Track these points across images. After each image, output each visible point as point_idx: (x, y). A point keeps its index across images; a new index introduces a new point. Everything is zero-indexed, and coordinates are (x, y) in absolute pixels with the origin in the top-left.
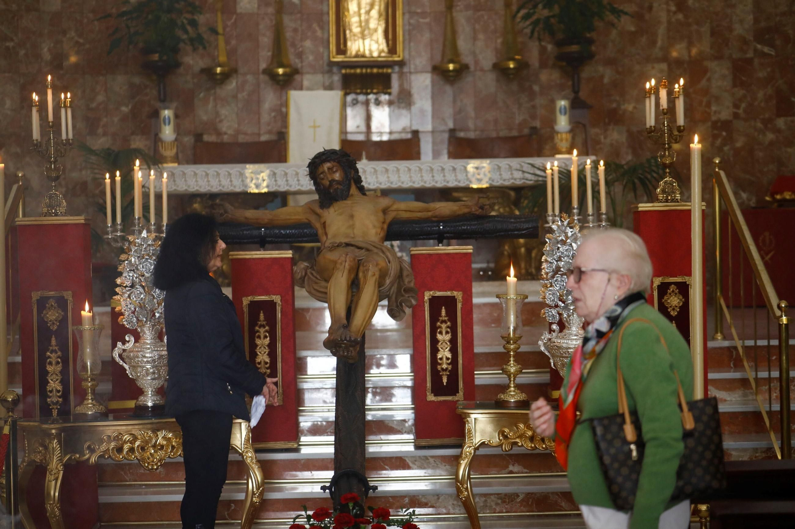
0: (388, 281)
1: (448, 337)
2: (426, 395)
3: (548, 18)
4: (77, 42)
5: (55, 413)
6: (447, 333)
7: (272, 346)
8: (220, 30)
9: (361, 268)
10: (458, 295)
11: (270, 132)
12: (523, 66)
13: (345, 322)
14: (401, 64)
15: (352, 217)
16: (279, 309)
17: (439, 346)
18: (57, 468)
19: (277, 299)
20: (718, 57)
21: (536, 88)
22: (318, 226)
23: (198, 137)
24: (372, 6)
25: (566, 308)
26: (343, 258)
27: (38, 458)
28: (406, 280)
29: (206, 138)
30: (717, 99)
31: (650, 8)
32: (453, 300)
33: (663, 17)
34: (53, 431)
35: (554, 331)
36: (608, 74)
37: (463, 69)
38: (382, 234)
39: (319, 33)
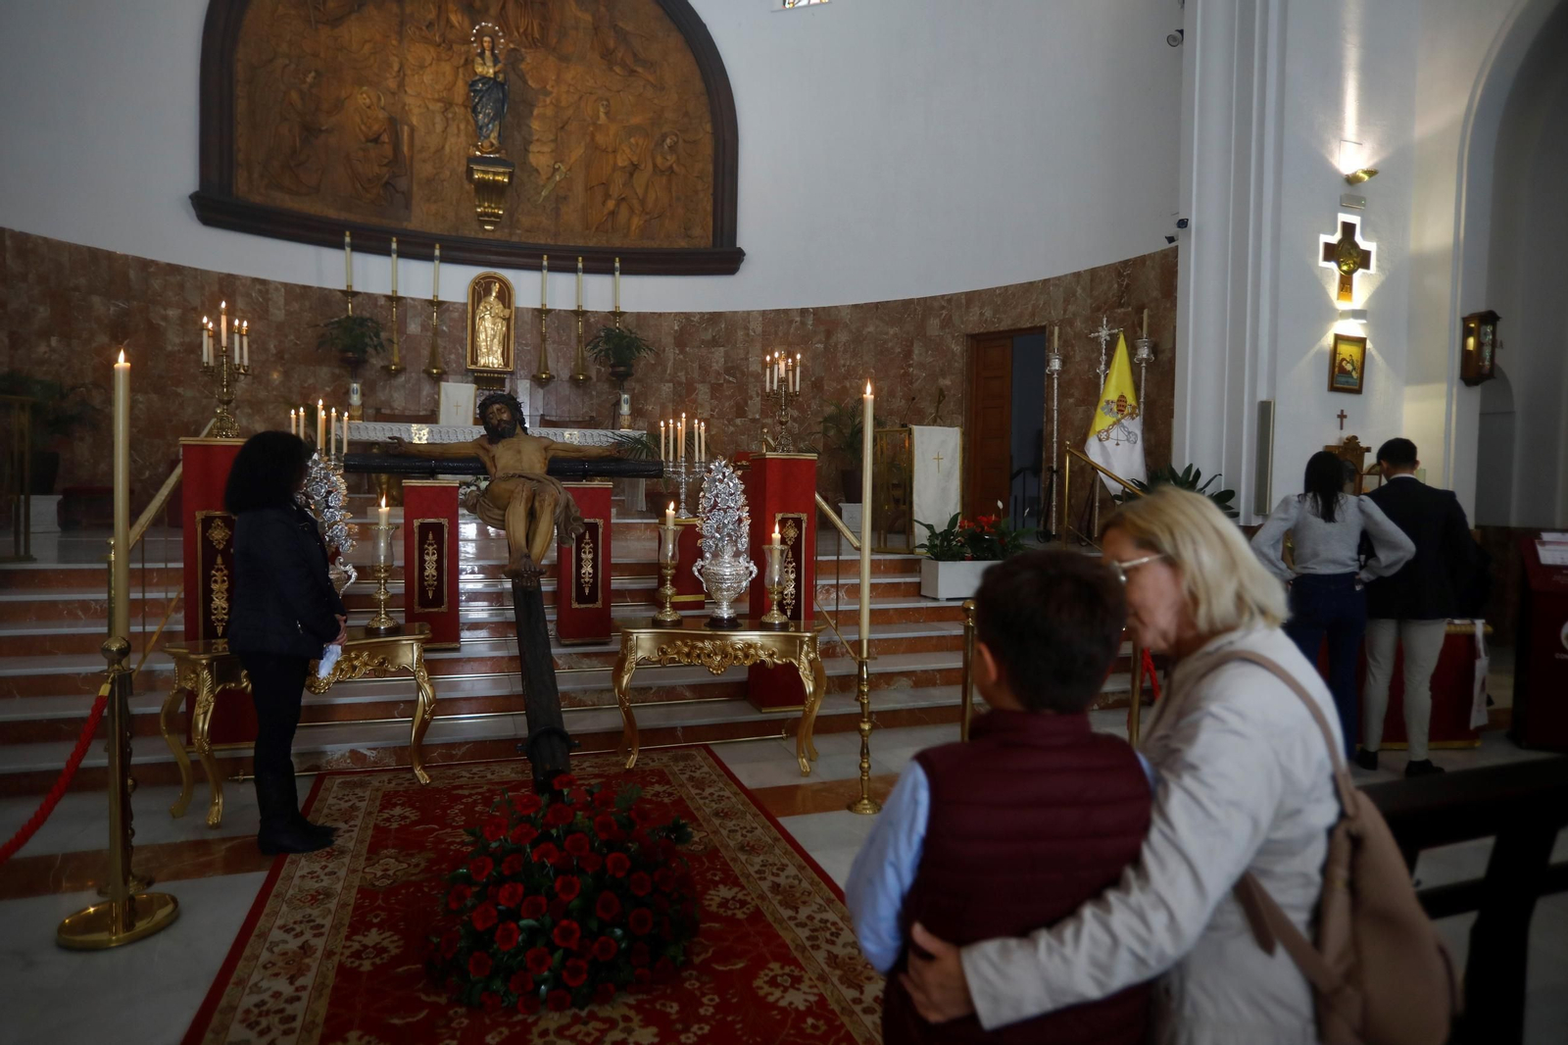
0: (558, 511)
1: (590, 556)
2: (571, 604)
3: (607, 350)
4: (296, 344)
5: (220, 630)
6: (590, 552)
7: (439, 562)
8: (395, 340)
9: (537, 498)
10: (600, 522)
11: (426, 410)
12: (588, 378)
13: (526, 550)
14: (511, 373)
15: (519, 452)
16: (446, 530)
17: (583, 563)
18: (207, 700)
19: (445, 521)
20: (703, 382)
21: (594, 393)
22: (486, 459)
23: (378, 410)
24: (494, 336)
25: (722, 539)
26: (520, 488)
27: (189, 686)
28: (573, 510)
29: (383, 411)
30: (702, 405)
31: (664, 351)
32: (596, 525)
33: (672, 356)
34: (204, 662)
35: (707, 558)
36: (638, 388)
37: (551, 378)
38: (545, 469)
39: (460, 351)
